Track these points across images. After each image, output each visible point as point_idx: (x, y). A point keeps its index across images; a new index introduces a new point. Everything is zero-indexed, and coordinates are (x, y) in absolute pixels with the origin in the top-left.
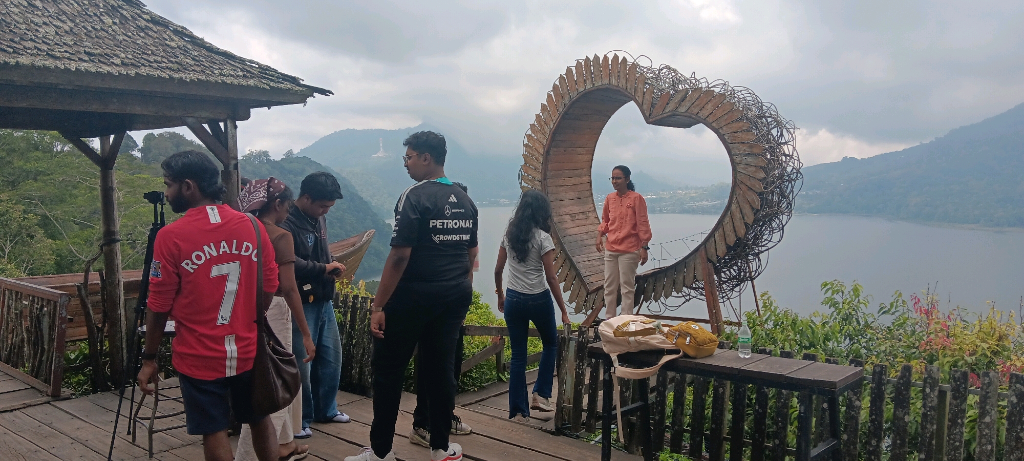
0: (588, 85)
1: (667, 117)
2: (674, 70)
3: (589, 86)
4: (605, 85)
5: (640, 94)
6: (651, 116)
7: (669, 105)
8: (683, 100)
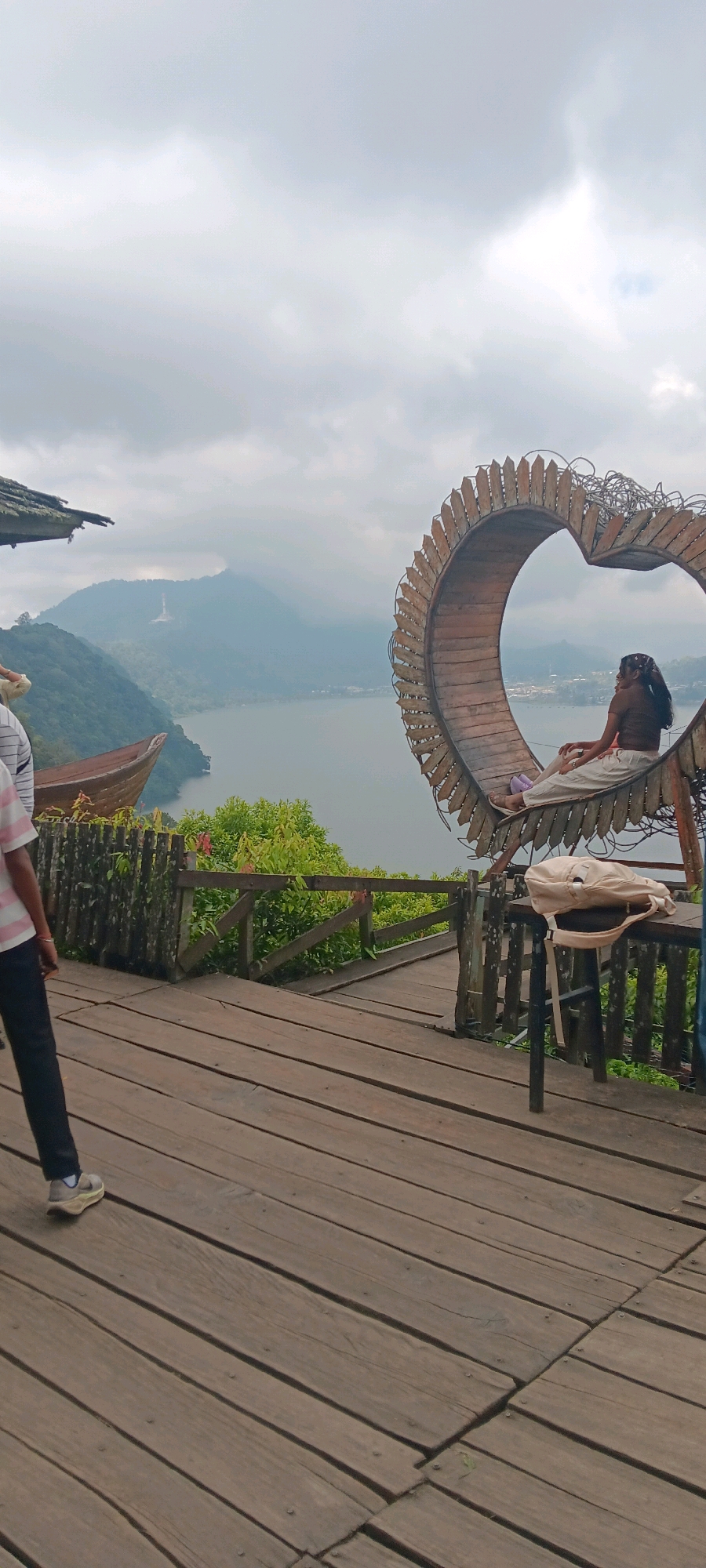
0: (496, 505)
1: (619, 553)
2: (630, 481)
3: (498, 507)
4: (522, 505)
5: (576, 518)
6: (594, 553)
7: (623, 534)
8: (644, 527)
